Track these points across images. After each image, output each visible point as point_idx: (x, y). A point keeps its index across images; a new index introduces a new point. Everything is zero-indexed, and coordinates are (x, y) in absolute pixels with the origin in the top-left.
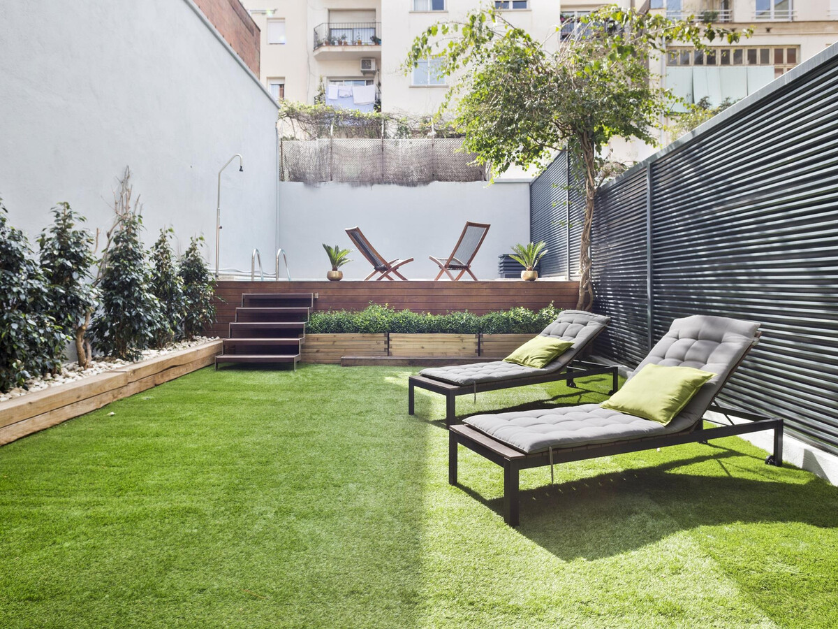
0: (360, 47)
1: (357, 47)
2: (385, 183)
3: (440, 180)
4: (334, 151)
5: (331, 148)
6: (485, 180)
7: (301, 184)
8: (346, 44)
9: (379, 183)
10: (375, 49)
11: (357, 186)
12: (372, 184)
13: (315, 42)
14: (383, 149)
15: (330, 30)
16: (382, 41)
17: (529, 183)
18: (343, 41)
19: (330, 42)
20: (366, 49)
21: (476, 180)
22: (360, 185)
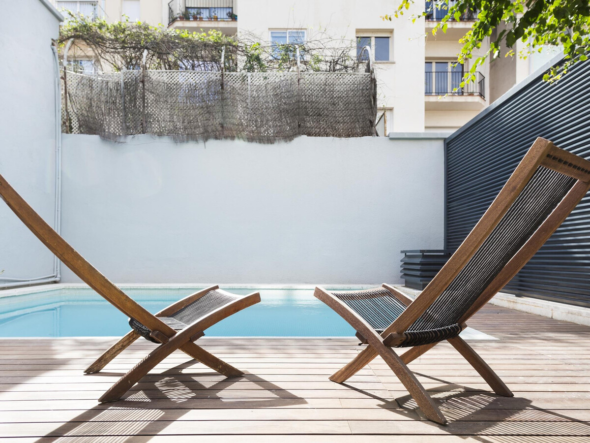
0: (216, 22)
1: (213, 22)
2: (226, 137)
3: (309, 135)
4: (147, 86)
5: (143, 82)
6: (377, 136)
7: (95, 138)
8: (201, 19)
9: (216, 138)
10: (231, 25)
11: (182, 141)
12: (206, 139)
13: (169, 18)
14: (222, 85)
15: (187, 8)
16: (238, 18)
17: (445, 139)
18: (198, 16)
19: (185, 17)
20: (222, 25)
21: (363, 134)
22: (187, 141)
